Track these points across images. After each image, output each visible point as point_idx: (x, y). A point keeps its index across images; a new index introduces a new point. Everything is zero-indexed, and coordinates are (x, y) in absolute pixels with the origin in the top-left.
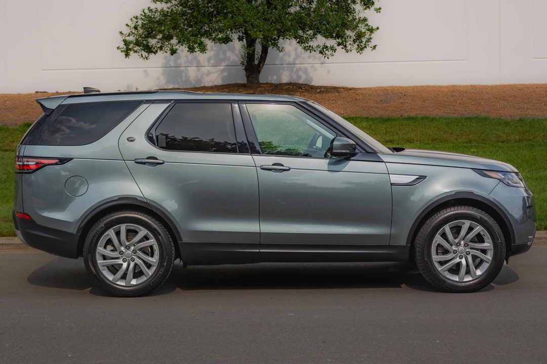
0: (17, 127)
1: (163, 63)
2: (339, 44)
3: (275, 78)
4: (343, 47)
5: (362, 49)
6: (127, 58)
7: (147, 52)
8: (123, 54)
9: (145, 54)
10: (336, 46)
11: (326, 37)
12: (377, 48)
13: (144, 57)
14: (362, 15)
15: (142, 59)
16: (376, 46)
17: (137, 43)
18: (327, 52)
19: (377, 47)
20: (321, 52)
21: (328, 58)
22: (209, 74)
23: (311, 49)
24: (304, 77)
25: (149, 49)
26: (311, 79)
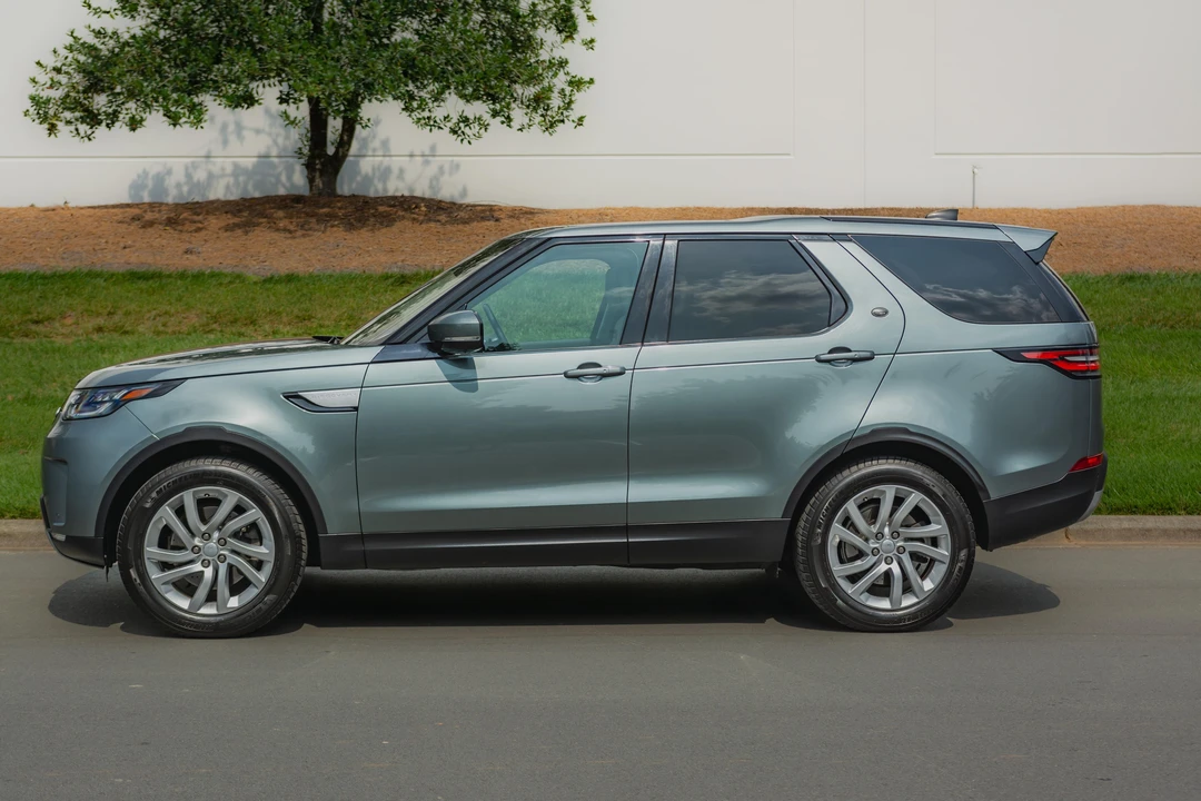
2: (495, 114)
4: (503, 119)
5: (552, 125)
6: (53, 135)
7: (88, 124)
8: (45, 127)
9: (83, 128)
10: (487, 117)
11: (467, 99)
12: (585, 122)
13: (82, 134)
14: (558, 54)
15: (77, 138)
16: (582, 117)
17: (68, 103)
18: (467, 130)
19: (585, 120)
20: (454, 132)
21: (469, 142)
23: (432, 123)
25: (92, 118)
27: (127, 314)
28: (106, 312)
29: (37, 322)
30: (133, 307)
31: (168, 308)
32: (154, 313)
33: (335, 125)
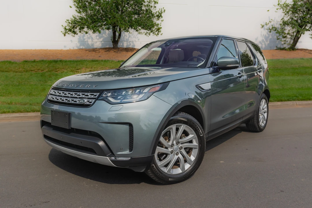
0: (21, 62)
1: (78, 39)
3: (121, 44)
6: (65, 36)
8: (63, 35)
9: (73, 34)
13: (73, 36)
17: (70, 30)
22: (96, 42)
24: (132, 44)
25: (75, 33)
26: (134, 46)
27: (95, 68)
28: (90, 68)
29: (78, 70)
30: (95, 66)
31: (102, 67)
32: (100, 68)
33: (117, 34)
